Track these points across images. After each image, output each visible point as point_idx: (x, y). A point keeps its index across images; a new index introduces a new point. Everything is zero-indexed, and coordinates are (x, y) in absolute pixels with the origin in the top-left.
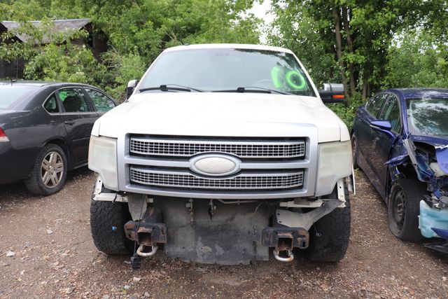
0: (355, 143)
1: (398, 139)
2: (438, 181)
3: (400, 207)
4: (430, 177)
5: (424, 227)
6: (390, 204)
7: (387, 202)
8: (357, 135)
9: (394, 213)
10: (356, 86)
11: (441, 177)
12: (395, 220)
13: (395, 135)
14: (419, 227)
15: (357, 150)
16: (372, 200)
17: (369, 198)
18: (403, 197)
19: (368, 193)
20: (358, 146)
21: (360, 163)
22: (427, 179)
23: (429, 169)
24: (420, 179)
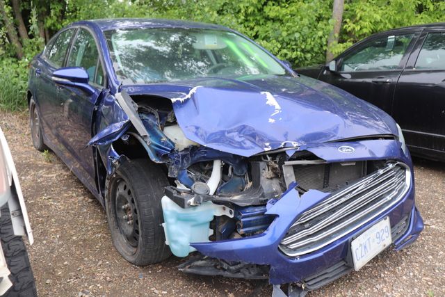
0: (36, 111)
1: (102, 96)
2: (184, 157)
3: (126, 210)
4: (168, 152)
5: (175, 242)
6: (108, 206)
7: (101, 202)
8: (37, 99)
9: (117, 220)
10: (28, 30)
11: (186, 149)
12: (122, 232)
13: (96, 89)
14: (167, 243)
15: (41, 122)
16: (76, 199)
17: (72, 197)
18: (129, 193)
19: (69, 187)
20: (41, 116)
21: (48, 142)
22: (166, 157)
23: (164, 139)
24: (154, 159)
